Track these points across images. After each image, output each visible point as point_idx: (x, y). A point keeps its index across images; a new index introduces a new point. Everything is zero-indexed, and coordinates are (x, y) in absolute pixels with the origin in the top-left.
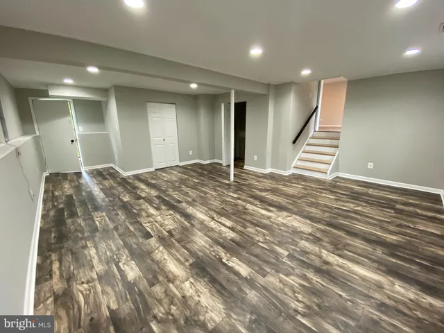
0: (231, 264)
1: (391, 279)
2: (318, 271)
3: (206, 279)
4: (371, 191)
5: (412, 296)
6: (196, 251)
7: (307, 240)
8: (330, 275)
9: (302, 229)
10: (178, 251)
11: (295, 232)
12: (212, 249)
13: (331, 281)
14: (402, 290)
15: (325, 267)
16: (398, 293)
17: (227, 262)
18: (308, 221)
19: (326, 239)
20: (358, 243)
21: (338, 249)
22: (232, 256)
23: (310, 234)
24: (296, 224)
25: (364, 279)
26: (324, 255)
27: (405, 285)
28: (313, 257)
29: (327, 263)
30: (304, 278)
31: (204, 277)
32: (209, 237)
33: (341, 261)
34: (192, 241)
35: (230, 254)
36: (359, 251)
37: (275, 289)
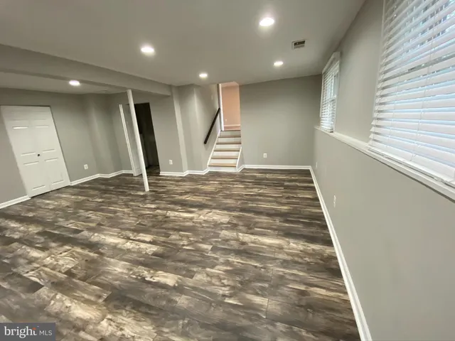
0: (156, 279)
1: (287, 239)
2: (238, 253)
3: (128, 308)
4: (268, 176)
5: (301, 247)
6: (111, 281)
7: (227, 229)
8: (247, 253)
9: (222, 221)
10: (84, 291)
11: (217, 225)
12: (131, 272)
13: (248, 257)
14: (294, 246)
15: (242, 248)
16: (293, 249)
17: (151, 280)
18: (226, 212)
19: (241, 223)
20: (264, 219)
21: (250, 229)
22: (157, 271)
23: (229, 223)
24: (216, 218)
25: (270, 246)
26: (241, 238)
27: (296, 241)
28: (232, 242)
29: (243, 243)
30: (227, 263)
31: (125, 306)
32: (126, 260)
33: (253, 237)
34: (104, 273)
35: (154, 270)
36: (264, 225)
37: (203, 285)
